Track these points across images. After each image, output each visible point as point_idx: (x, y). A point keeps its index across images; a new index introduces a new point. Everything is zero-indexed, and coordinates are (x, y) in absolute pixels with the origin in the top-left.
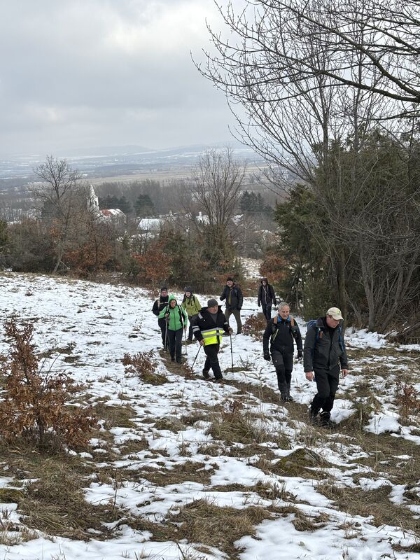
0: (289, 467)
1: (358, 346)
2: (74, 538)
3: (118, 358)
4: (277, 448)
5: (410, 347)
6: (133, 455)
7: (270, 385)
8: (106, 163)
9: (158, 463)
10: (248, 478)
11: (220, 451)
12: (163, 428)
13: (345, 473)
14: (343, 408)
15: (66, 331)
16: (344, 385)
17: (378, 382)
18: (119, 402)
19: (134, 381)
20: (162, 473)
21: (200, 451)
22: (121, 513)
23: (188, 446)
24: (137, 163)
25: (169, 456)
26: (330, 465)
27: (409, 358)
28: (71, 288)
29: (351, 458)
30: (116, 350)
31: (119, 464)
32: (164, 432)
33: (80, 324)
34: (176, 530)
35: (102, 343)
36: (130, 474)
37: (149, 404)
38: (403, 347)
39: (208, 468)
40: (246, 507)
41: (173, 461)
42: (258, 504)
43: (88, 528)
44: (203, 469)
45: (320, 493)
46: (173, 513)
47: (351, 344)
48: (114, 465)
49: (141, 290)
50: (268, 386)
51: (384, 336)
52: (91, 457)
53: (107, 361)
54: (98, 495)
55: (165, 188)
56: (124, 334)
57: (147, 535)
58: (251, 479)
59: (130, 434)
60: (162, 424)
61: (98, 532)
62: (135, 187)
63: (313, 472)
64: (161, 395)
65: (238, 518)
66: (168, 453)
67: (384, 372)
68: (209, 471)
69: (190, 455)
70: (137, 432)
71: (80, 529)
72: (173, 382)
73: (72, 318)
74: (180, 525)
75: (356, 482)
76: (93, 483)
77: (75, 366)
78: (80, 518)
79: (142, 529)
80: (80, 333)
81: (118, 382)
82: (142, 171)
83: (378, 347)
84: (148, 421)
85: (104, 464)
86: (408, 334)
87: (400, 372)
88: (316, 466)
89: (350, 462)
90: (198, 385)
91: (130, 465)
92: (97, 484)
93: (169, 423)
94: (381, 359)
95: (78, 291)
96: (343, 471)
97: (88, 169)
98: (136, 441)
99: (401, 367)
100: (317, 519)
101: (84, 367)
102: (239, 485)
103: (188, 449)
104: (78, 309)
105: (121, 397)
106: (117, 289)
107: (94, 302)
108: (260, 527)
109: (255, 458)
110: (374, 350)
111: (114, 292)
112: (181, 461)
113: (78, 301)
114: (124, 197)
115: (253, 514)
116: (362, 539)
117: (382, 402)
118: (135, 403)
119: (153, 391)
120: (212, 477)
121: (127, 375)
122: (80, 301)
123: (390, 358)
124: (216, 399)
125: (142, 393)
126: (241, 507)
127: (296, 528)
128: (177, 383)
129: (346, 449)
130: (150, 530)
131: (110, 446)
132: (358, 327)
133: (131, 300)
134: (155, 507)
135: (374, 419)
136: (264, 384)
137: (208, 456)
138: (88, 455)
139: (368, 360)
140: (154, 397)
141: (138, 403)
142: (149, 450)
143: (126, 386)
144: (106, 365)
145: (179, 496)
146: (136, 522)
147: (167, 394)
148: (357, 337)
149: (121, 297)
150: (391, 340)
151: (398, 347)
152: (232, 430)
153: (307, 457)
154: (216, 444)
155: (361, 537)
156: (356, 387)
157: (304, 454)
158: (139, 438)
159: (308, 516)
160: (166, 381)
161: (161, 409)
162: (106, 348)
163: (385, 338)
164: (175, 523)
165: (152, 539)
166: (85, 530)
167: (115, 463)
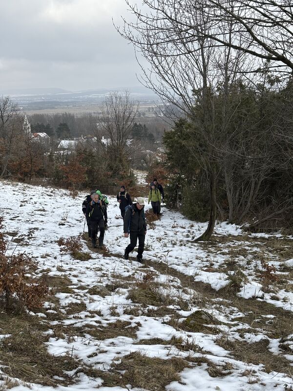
0: (193, 325)
1: (223, 234)
2: (45, 384)
3: (52, 240)
4: (180, 310)
5: (259, 235)
6: (76, 315)
7: (165, 261)
8: (36, 100)
9: (96, 322)
10: (164, 334)
11: (140, 312)
12: (94, 294)
13: (232, 329)
14: (220, 279)
15: (13, 220)
16: (217, 262)
17: (241, 260)
18: (59, 274)
19: (67, 258)
20: (100, 329)
21: (125, 312)
22: (77, 363)
23: (116, 308)
24: (58, 100)
25: (102, 316)
26: (220, 323)
27: (259, 243)
28: (13, 188)
29: (233, 317)
30: (50, 234)
31: (67, 322)
32: (95, 297)
33: (23, 215)
34: (121, 377)
35: (40, 228)
36: (76, 330)
37: (80, 275)
38: (253, 235)
39: (133, 325)
40: (170, 357)
41: (107, 320)
42: (178, 355)
43: (54, 375)
44: (130, 326)
45: (219, 345)
46: (116, 362)
47: (217, 232)
48: (64, 323)
49: (64, 191)
50: (163, 262)
51: (240, 227)
52: (45, 316)
53: (45, 242)
54: (57, 348)
55: (78, 119)
56: (55, 222)
57: (99, 381)
58: (167, 334)
59: (71, 298)
60: (93, 291)
61: (61, 379)
62: (57, 117)
63: (210, 329)
64: (87, 268)
65: (166, 367)
66: (102, 313)
67: (244, 253)
68: (135, 328)
69: (118, 315)
70: (76, 297)
71: (47, 376)
72: (95, 259)
73: (16, 210)
74: (123, 372)
75: (241, 336)
76: (51, 339)
77: (21, 245)
78: (47, 368)
79: (95, 377)
80: (23, 221)
81: (55, 258)
82: (62, 107)
83: (236, 234)
84: (82, 288)
85: (55, 323)
86: (257, 226)
87: (255, 253)
88: (210, 323)
89: (233, 320)
90: (113, 261)
91: (76, 323)
92: (54, 339)
93: (99, 290)
94: (240, 243)
95: (20, 191)
96: (230, 328)
97: (23, 104)
98: (77, 304)
99: (255, 249)
100: (225, 368)
101: (29, 247)
102: (159, 339)
103: (117, 311)
104: (20, 204)
105: (60, 269)
106: (47, 190)
107: (31, 199)
108: (182, 374)
109: (167, 318)
110: (234, 236)
111: (45, 192)
112: (113, 320)
113: (20, 198)
114: (49, 124)
115: (176, 364)
116: (262, 384)
117: (247, 274)
118: (70, 274)
119: (81, 265)
120: (138, 333)
121: (61, 253)
122: (21, 197)
123: (246, 242)
124: (128, 271)
125: (74, 267)
126: (167, 358)
127: (210, 375)
128: (99, 260)
129: (228, 310)
130: (101, 377)
131: (58, 308)
132: (221, 220)
133: (58, 198)
134: (101, 357)
135: (244, 287)
136: (161, 260)
137: (132, 316)
138: (43, 315)
139: (231, 244)
140: (83, 270)
141: (72, 274)
142: (88, 311)
143: (62, 261)
144: (44, 245)
145: (118, 349)
146: (90, 371)
147: (92, 267)
148: (221, 227)
149: (50, 196)
150: (245, 229)
151: (250, 235)
152: (146, 296)
153: (204, 317)
154: (136, 306)
155: (261, 382)
156: (226, 264)
157: (201, 314)
158: (79, 302)
159: (217, 365)
160: (90, 258)
161: (90, 279)
162: (42, 233)
163: (241, 228)
164: (119, 371)
165: (104, 385)
166: (52, 377)
167: (64, 321)
